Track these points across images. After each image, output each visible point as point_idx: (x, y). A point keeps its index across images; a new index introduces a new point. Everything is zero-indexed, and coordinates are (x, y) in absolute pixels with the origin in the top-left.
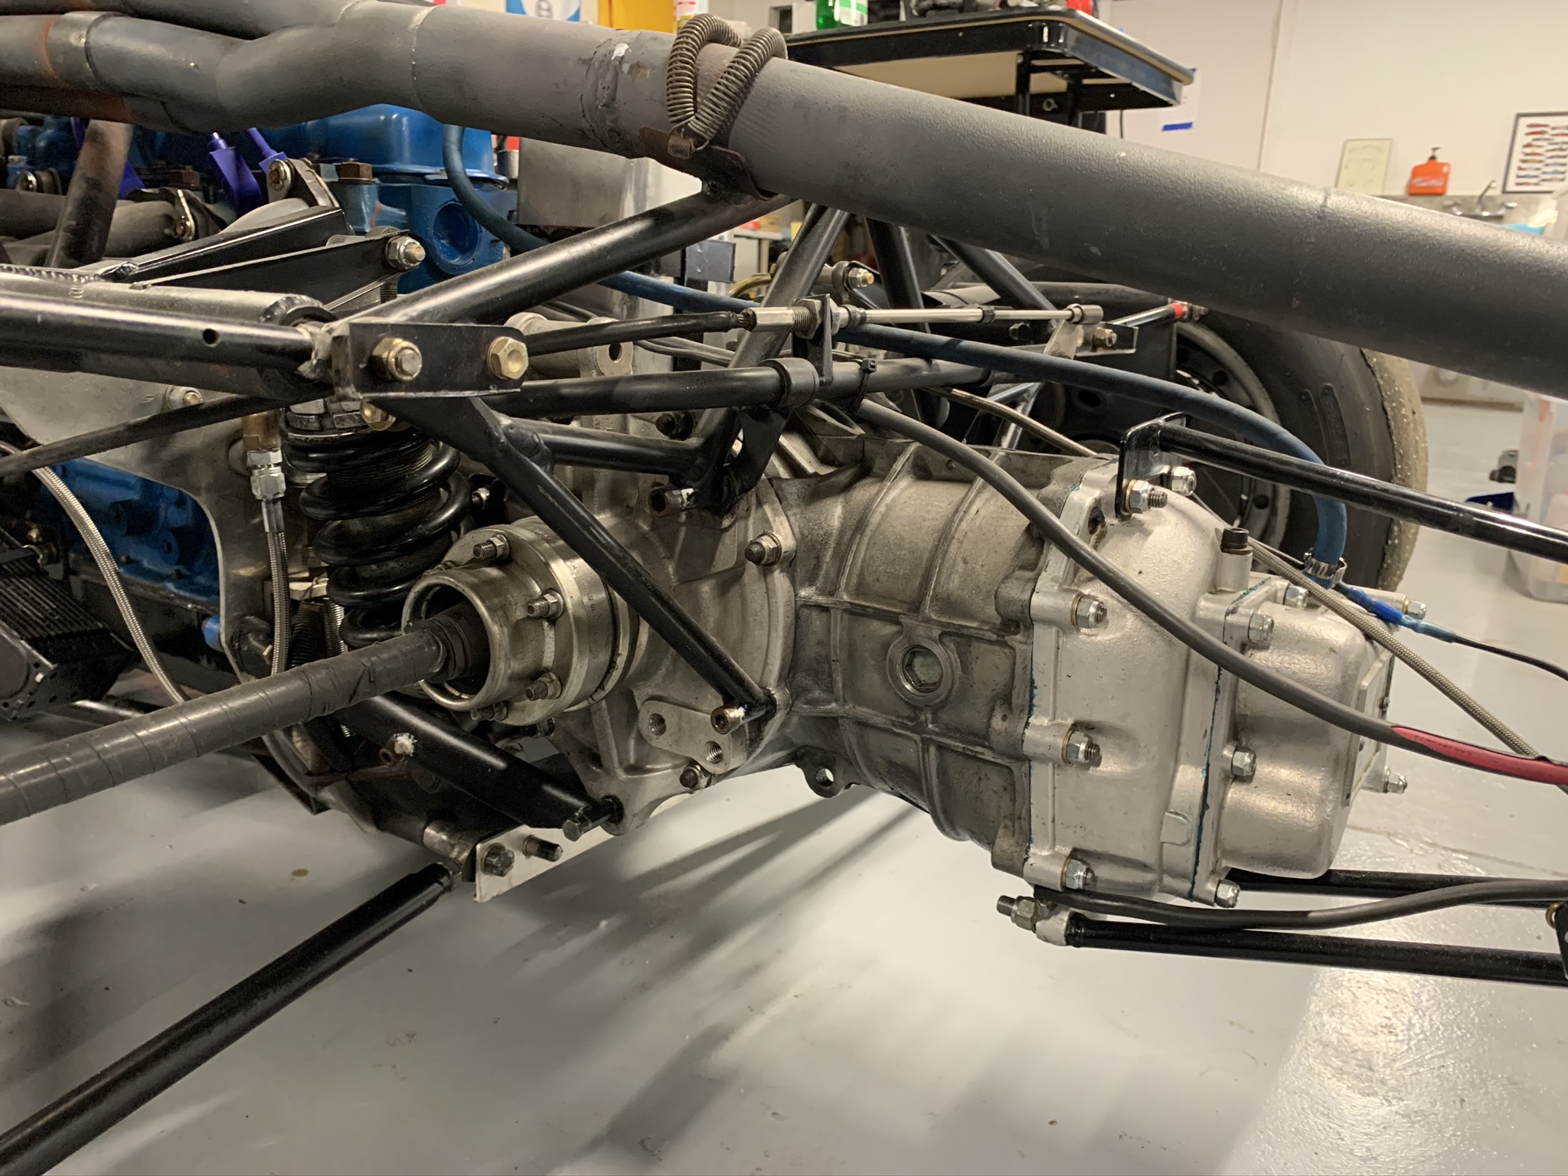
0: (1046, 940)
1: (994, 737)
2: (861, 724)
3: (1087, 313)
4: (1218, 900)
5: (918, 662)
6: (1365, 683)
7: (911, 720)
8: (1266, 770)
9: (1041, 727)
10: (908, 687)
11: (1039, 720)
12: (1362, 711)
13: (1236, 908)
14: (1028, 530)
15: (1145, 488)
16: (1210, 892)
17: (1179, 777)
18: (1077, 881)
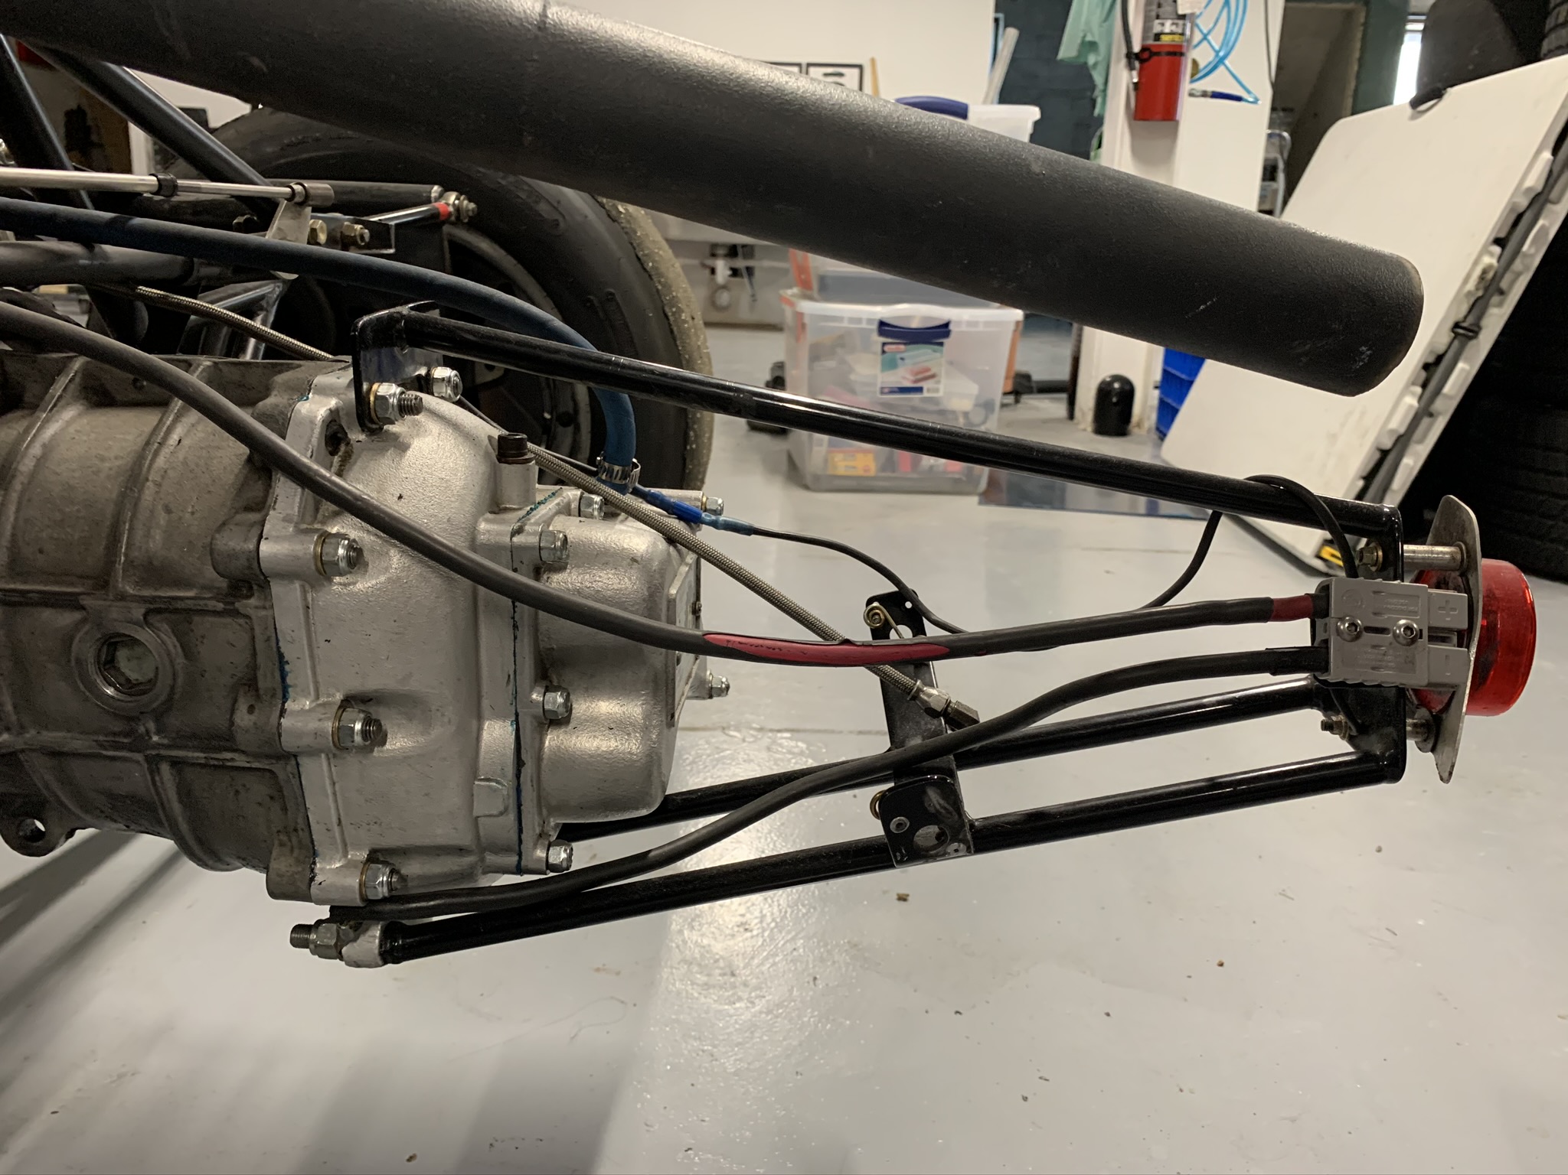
0: (358, 966)
1: (241, 739)
2: (56, 754)
3: (312, 192)
4: (551, 867)
5: (122, 654)
6: (673, 591)
7: (127, 735)
8: (582, 707)
9: (302, 711)
10: (110, 691)
11: (299, 704)
12: (674, 623)
13: (571, 870)
14: (250, 460)
15: (392, 392)
16: (539, 859)
17: (486, 736)
18: (380, 889)
